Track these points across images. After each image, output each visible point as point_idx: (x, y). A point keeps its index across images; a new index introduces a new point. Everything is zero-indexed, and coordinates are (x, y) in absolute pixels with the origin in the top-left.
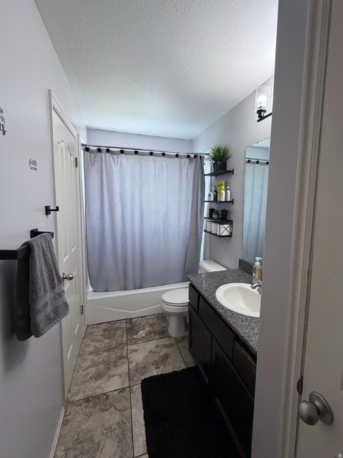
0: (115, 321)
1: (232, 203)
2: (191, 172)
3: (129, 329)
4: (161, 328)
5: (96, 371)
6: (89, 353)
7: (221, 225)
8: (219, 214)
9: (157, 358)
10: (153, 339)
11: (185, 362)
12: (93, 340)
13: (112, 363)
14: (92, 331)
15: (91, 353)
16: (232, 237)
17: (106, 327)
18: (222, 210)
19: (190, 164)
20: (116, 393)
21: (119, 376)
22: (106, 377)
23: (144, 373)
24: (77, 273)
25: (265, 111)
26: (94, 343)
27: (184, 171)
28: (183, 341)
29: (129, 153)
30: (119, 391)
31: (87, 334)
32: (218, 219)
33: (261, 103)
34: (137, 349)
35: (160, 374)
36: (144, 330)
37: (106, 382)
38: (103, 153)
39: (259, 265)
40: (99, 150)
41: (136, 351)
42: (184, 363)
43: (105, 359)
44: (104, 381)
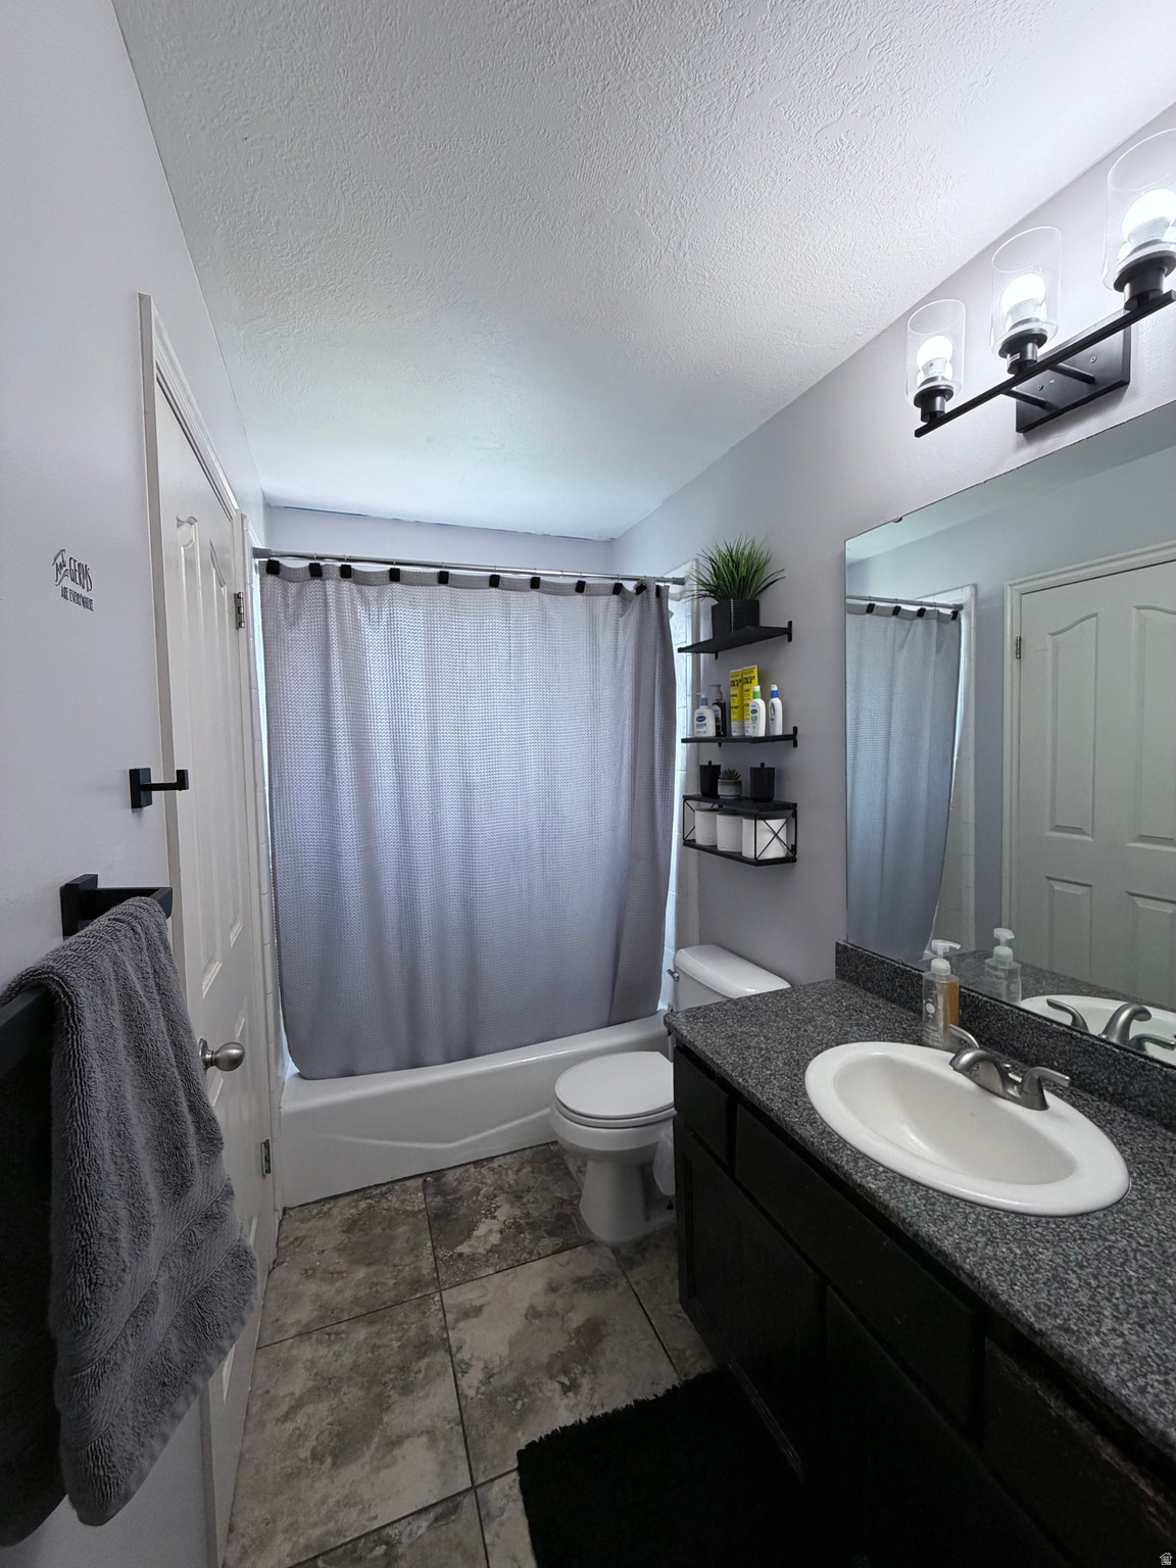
0: (384, 1184)
1: (792, 742)
2: (627, 640)
3: (437, 1216)
4: (554, 1206)
5: (330, 1419)
6: (300, 1334)
7: (761, 824)
8: (738, 784)
9: (560, 1342)
10: (531, 1253)
11: (670, 1354)
12: (310, 1272)
13: (392, 1376)
14: (303, 1234)
15: (304, 1334)
16: (797, 863)
17: (353, 1211)
18: (754, 771)
19: (622, 616)
20: (423, 1524)
21: (424, 1439)
22: (373, 1446)
23: (521, 1419)
24: (247, 1026)
25: (947, 393)
26: (312, 1287)
27: (605, 639)
28: (644, 1257)
29: (419, 581)
30: (432, 1515)
31: (285, 1247)
32: (739, 799)
33: (931, 365)
34: (477, 1303)
35: (584, 1421)
36: (494, 1218)
37: (378, 1470)
38: (328, 579)
39: (946, 971)
40: (316, 571)
41: (477, 1311)
42: (667, 1359)
43: (365, 1356)
44: (367, 1468)
